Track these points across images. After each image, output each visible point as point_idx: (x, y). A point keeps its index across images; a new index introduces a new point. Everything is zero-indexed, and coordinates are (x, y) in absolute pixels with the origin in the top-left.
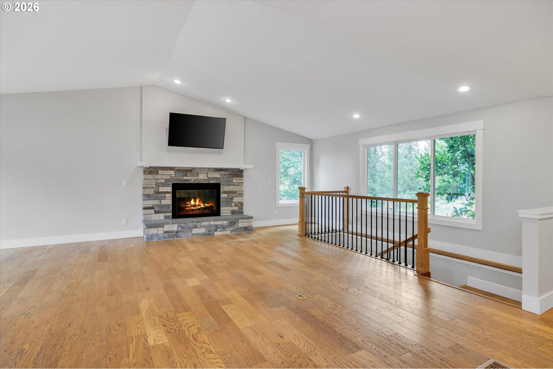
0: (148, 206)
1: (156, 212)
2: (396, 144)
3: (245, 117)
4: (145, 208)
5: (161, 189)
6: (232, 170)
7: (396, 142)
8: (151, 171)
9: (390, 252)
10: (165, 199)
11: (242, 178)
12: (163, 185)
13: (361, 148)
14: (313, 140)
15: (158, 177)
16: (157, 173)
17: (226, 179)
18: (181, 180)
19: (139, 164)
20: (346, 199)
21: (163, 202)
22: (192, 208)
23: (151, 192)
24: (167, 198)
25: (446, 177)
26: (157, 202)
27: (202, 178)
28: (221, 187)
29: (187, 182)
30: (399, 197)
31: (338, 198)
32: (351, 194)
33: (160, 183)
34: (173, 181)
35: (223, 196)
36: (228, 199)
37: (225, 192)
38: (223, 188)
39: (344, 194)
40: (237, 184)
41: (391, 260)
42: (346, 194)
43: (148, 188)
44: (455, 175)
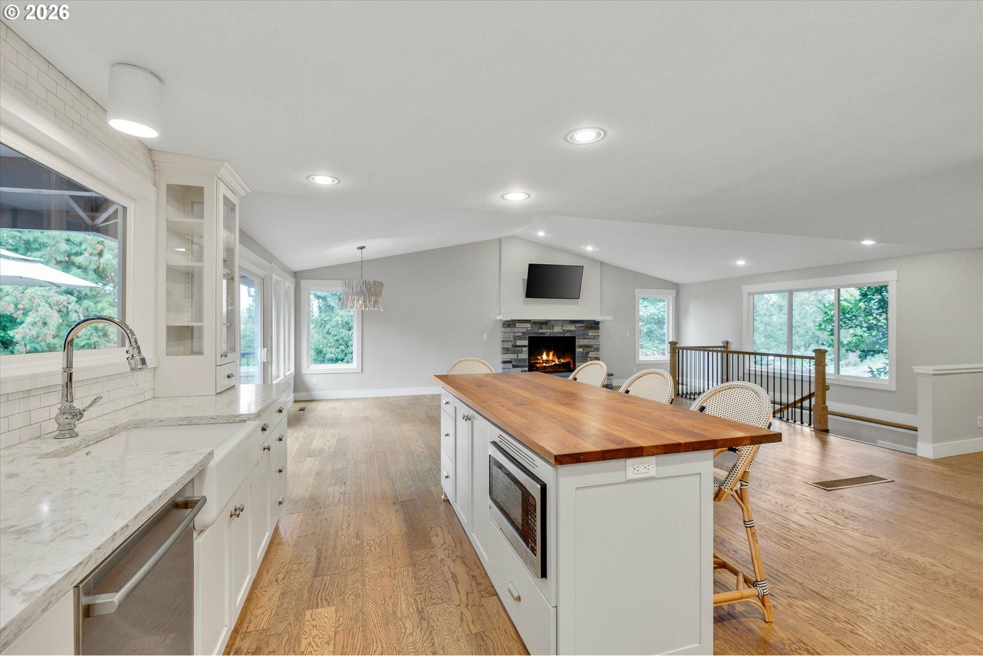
0: (507, 360)
1: (514, 366)
2: (791, 293)
3: (601, 262)
4: (504, 362)
5: (519, 343)
6: (587, 321)
7: (791, 291)
8: (510, 324)
9: (783, 412)
10: (522, 353)
11: (598, 331)
12: (520, 338)
13: (745, 297)
14: (680, 284)
15: (516, 330)
16: (515, 326)
17: (581, 332)
18: (537, 333)
19: (499, 317)
20: (725, 355)
21: (521, 356)
22: (544, 364)
23: (509, 345)
24: (523, 352)
25: (859, 331)
26: (514, 356)
27: (557, 330)
28: (577, 340)
29: (542, 336)
30: (795, 353)
31: (715, 354)
32: (732, 350)
33: (517, 336)
34: (530, 334)
35: (578, 350)
36: (583, 354)
37: (580, 347)
38: (579, 342)
39: (722, 349)
40: (593, 337)
41: (785, 419)
42: (725, 350)
43: (506, 341)
44: (870, 328)
